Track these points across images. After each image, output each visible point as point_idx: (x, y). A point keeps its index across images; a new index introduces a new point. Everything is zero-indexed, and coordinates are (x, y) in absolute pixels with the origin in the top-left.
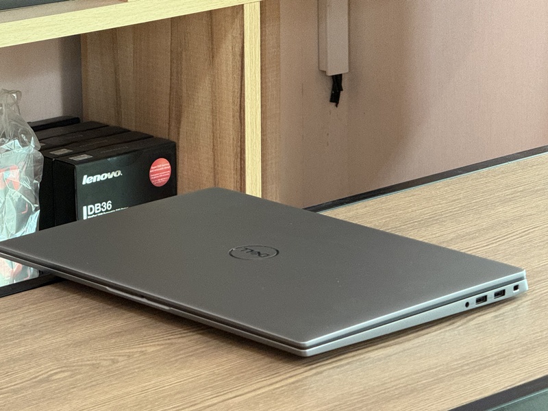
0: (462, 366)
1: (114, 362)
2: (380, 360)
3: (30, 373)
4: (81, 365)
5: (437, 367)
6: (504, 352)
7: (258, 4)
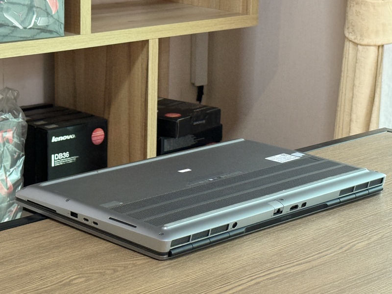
0: (355, 280)
1: (115, 271)
2: (297, 274)
3: (57, 278)
4: (93, 273)
5: (338, 281)
6: (381, 270)
7: (157, 40)
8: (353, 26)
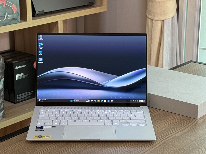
7: (62, 21)
8: (150, 12)
